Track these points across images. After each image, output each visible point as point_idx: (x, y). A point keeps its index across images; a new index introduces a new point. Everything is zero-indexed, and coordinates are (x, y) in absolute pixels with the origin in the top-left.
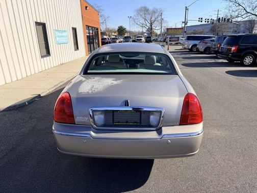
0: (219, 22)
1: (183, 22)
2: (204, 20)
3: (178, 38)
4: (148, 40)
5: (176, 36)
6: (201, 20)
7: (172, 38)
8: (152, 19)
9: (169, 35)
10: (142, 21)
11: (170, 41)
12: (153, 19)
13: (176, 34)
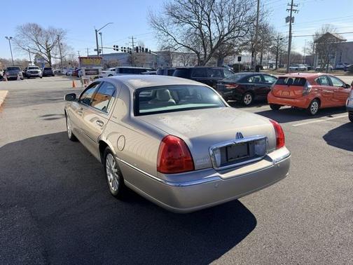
0: (137, 52)
1: (95, 50)
2: (119, 48)
3: (97, 70)
4: (48, 73)
5: (94, 68)
6: (116, 47)
7: (89, 70)
8: (48, 43)
9: (84, 66)
10: (33, 45)
11: (86, 74)
12: (50, 43)
13: (93, 65)
